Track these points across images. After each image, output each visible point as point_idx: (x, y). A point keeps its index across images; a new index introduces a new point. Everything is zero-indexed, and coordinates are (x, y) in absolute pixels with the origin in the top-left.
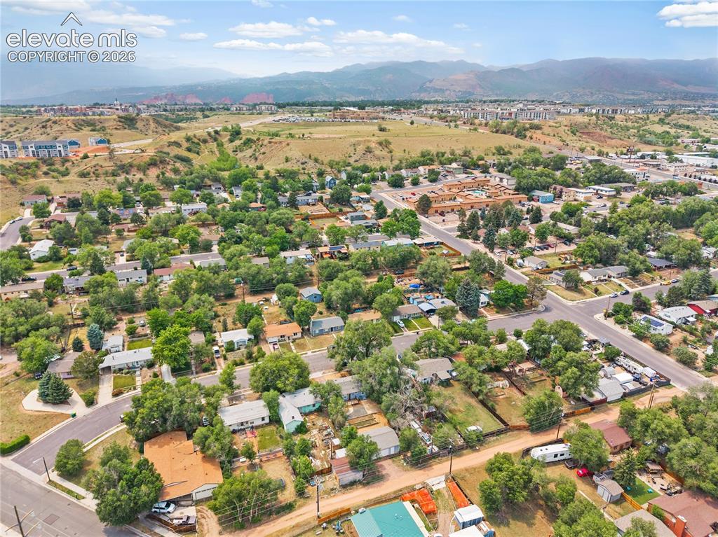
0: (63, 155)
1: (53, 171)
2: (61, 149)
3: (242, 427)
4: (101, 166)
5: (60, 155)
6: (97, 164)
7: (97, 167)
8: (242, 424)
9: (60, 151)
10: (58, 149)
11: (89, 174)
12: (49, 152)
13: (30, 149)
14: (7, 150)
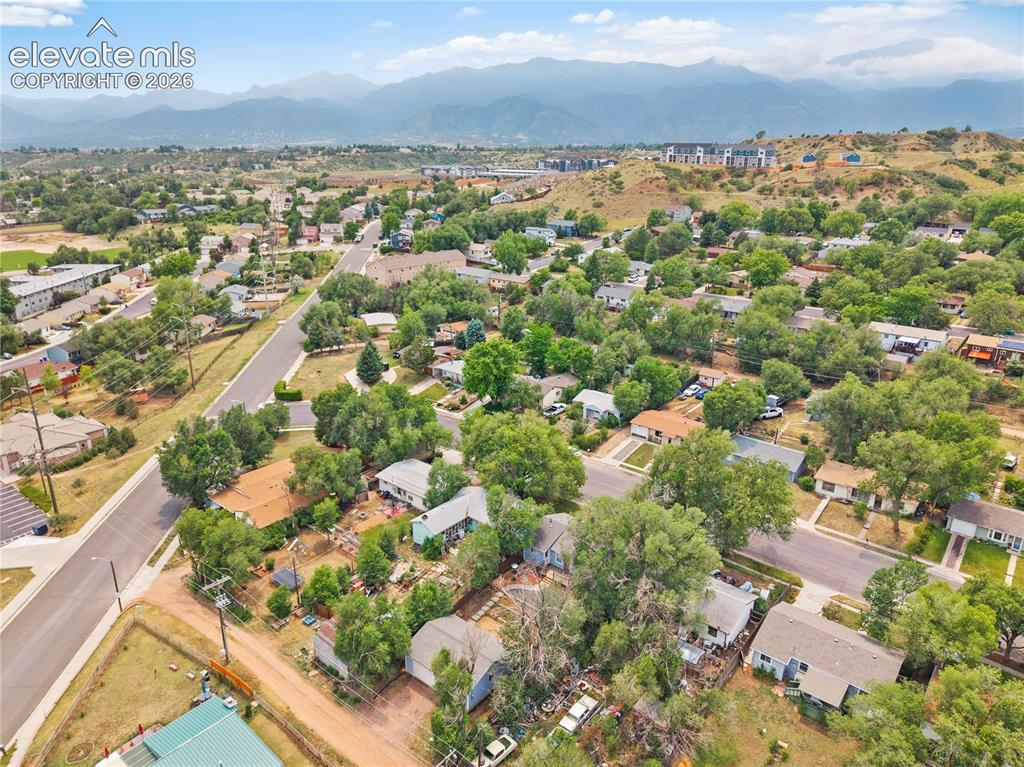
0: (763, 165)
1: (734, 184)
2: (763, 156)
3: (398, 496)
5: (760, 164)
7: (790, 183)
8: (399, 490)
9: (760, 159)
10: (760, 156)
11: (771, 190)
12: (746, 160)
13: (726, 155)
14: (701, 155)
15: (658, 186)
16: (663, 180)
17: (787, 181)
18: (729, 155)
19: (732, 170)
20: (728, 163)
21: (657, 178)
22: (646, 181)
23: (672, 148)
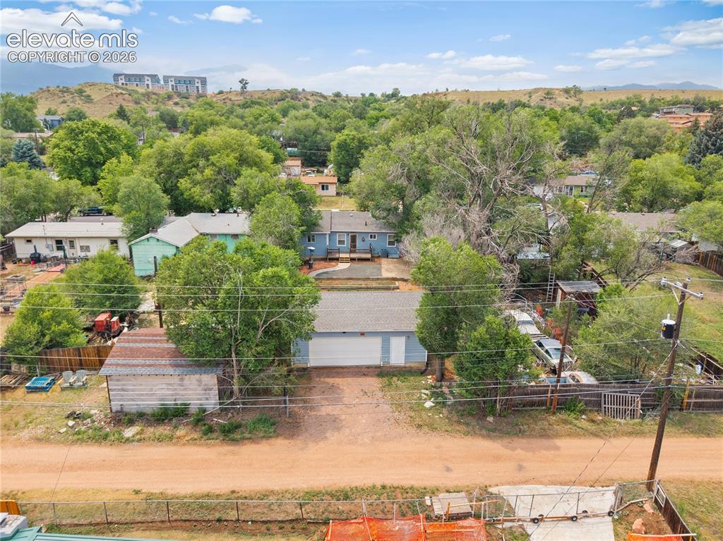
0: (200, 92)
2: (199, 85)
4: (230, 100)
5: (198, 91)
6: (227, 98)
7: (226, 101)
8: (59, 246)
9: (197, 87)
10: (197, 85)
12: (187, 87)
13: (170, 84)
14: (150, 83)
15: (124, 99)
16: (127, 96)
17: (224, 99)
18: (173, 83)
19: (179, 95)
20: (173, 89)
21: (121, 93)
22: (112, 95)
23: (123, 77)
